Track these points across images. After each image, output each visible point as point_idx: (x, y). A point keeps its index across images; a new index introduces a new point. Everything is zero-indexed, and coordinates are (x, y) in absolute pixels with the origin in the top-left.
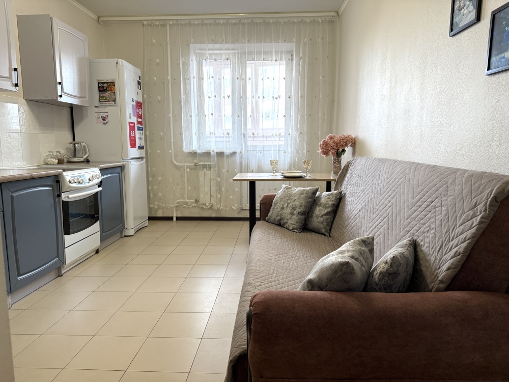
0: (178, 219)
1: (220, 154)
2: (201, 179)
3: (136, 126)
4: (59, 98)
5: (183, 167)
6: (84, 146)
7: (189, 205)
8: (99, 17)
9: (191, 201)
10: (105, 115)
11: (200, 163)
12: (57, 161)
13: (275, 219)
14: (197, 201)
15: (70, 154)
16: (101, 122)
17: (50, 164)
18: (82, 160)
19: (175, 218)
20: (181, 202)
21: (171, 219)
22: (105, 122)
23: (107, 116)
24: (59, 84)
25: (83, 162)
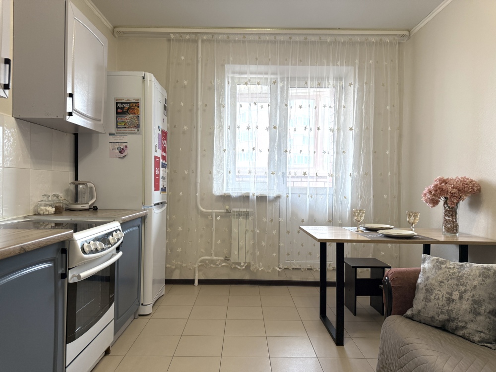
0: (201, 282)
1: (262, 199)
2: (235, 230)
3: (161, 161)
4: (68, 117)
5: (211, 214)
6: (91, 188)
7: (218, 265)
8: (114, 28)
9: (220, 258)
10: (122, 146)
11: (234, 210)
12: (54, 209)
13: (433, 317)
14: (227, 259)
15: (70, 199)
16: (116, 156)
17: (44, 215)
18: (87, 206)
19: (196, 282)
20: (207, 260)
21: (191, 282)
22: (123, 155)
23: (126, 147)
24: (70, 97)
25: (88, 210)
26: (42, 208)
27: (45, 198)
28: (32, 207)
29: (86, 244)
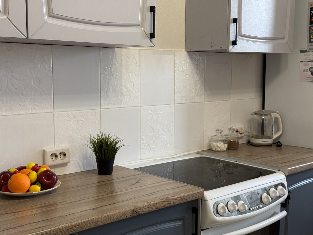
4: (231, 47)
16: (308, 78)
24: (234, 22)
25: (270, 145)
26: (214, 143)
27: (218, 134)
28: (206, 142)
29: (221, 205)
